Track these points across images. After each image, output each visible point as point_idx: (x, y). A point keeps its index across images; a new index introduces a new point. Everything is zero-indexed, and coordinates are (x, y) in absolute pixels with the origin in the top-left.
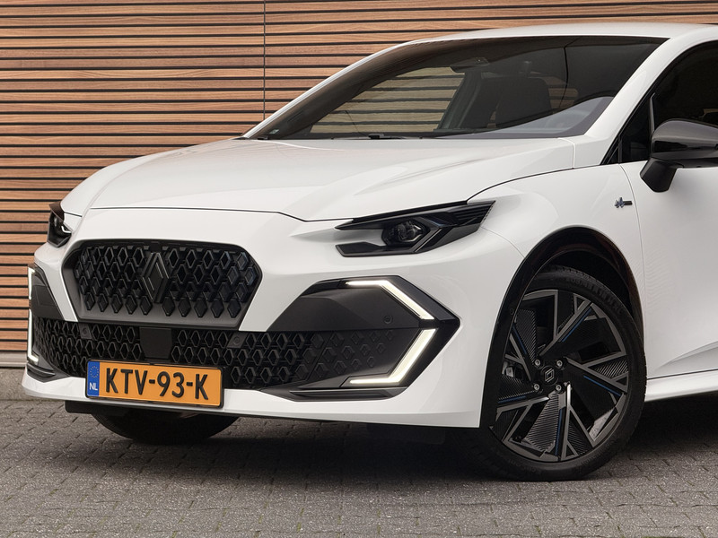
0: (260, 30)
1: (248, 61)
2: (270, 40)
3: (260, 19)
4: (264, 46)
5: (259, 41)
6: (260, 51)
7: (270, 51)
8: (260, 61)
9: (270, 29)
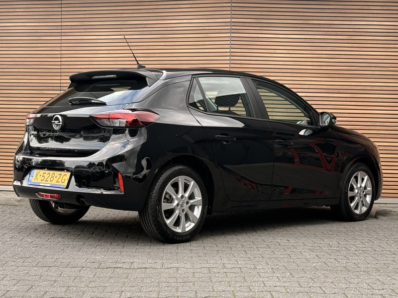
0: (59, 78)
1: (55, 88)
2: (62, 81)
3: (59, 74)
5: (59, 81)
6: (59, 85)
7: (62, 85)
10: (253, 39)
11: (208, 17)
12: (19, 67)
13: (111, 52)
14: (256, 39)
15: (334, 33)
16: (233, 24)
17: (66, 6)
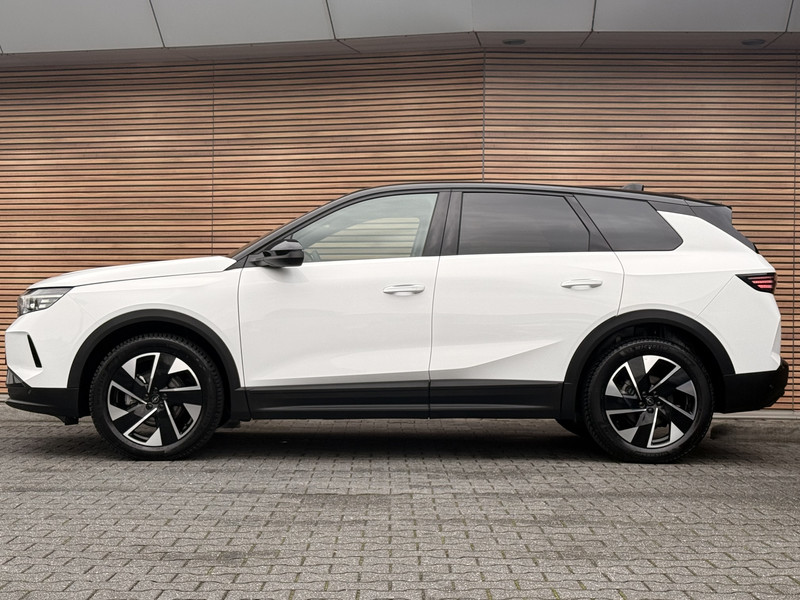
0: (210, 223)
1: (203, 239)
2: (215, 228)
3: (210, 217)
4: (212, 231)
5: (209, 228)
6: (210, 234)
7: (215, 234)
8: (210, 239)
9: (215, 222)
10: (520, 159)
11: (447, 123)
12: (146, 206)
13: (292, 180)
14: (525, 159)
15: (649, 147)
16: (486, 135)
17: (220, 108)
